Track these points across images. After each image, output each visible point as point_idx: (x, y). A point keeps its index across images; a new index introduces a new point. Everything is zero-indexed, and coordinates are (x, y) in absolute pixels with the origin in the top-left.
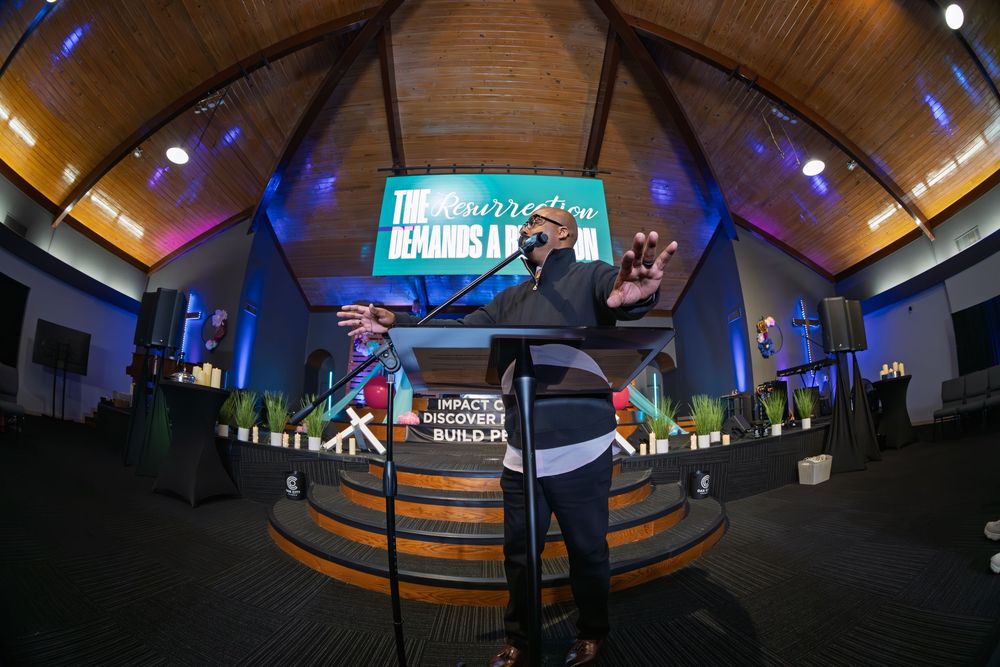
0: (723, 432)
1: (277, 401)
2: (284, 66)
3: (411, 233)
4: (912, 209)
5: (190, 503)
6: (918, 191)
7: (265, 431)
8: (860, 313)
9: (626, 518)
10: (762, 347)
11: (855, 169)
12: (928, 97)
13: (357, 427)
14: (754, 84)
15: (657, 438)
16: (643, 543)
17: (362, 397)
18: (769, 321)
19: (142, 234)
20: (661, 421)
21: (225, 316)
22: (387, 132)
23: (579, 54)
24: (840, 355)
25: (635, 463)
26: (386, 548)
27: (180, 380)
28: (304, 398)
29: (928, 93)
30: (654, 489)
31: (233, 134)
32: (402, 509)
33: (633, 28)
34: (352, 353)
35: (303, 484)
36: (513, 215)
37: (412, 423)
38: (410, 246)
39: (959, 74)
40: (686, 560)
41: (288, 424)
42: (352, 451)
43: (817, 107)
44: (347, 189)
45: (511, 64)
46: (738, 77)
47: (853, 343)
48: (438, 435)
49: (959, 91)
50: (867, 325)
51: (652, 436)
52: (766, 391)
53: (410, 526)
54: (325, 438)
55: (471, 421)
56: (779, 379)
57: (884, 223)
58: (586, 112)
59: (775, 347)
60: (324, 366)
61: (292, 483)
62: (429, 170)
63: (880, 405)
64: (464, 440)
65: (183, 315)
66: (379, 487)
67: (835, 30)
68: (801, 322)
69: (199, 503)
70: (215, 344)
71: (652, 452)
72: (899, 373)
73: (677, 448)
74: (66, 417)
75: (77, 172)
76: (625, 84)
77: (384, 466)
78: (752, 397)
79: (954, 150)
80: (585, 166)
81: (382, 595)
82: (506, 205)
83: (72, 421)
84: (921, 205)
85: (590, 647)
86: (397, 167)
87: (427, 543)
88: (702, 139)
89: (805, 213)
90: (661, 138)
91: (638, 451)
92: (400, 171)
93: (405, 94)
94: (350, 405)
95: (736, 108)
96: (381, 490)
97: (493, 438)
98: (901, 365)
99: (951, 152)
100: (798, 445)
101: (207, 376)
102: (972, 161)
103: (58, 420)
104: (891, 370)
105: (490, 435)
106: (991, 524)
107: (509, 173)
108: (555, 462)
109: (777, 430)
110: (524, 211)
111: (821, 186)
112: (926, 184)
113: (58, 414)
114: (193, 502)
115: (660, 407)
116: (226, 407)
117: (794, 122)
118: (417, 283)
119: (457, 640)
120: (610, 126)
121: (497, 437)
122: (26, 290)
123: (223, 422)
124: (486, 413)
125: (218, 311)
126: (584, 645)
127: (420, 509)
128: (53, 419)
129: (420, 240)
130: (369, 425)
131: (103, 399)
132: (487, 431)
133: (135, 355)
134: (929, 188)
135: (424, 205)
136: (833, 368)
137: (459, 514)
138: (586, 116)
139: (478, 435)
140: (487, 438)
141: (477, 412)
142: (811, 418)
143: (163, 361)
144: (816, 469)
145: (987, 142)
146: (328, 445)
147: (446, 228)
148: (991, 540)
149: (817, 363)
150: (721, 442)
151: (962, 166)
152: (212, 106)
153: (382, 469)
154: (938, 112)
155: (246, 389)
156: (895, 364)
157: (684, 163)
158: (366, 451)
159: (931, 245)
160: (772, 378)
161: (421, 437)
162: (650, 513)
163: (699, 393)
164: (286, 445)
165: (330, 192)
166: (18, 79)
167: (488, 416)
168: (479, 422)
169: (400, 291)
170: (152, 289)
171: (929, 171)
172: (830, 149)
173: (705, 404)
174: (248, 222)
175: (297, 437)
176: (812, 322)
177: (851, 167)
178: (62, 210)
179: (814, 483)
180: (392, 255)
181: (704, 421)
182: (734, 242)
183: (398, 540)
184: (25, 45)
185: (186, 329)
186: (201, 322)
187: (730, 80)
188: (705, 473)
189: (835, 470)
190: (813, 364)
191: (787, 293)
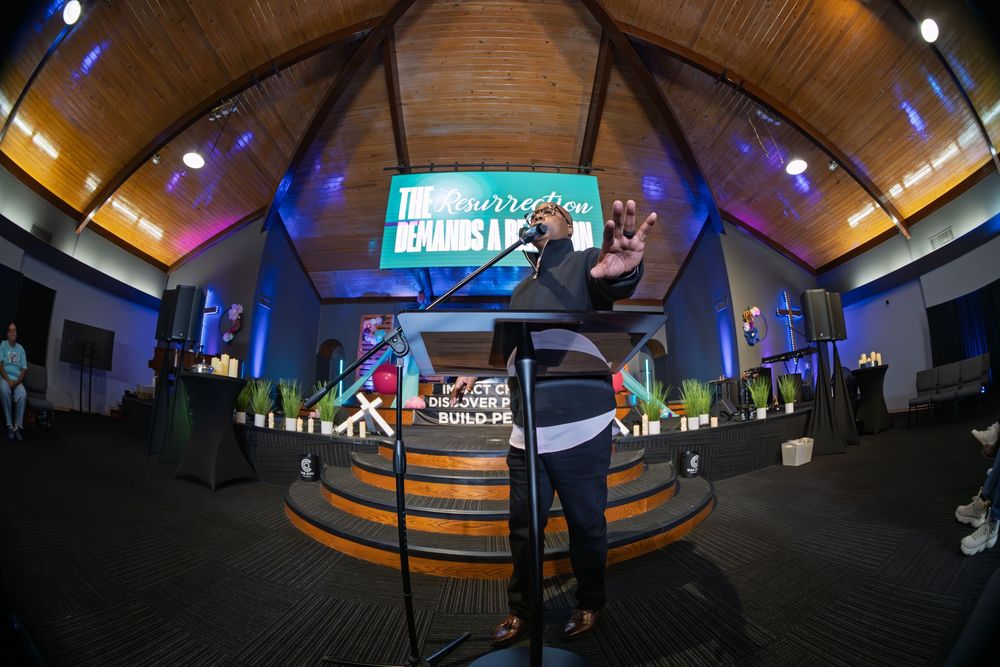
0: (711, 415)
1: (291, 390)
2: (294, 73)
3: (416, 228)
4: (889, 208)
5: (210, 487)
6: (895, 191)
7: (280, 417)
8: (840, 305)
9: (621, 496)
10: (748, 335)
11: (836, 169)
12: (905, 104)
13: (367, 411)
14: (740, 88)
15: (650, 420)
16: (637, 519)
17: (371, 384)
18: (755, 311)
19: (161, 235)
20: (653, 404)
21: (241, 310)
22: (391, 133)
23: (573, 58)
24: (822, 344)
25: (628, 443)
26: (396, 525)
27: (200, 371)
28: (317, 385)
29: (904, 100)
30: (646, 468)
31: (246, 139)
32: (411, 488)
33: (625, 34)
34: (361, 342)
35: (316, 466)
36: (512, 210)
37: (419, 407)
38: (415, 240)
39: (934, 84)
40: (678, 534)
41: (301, 410)
42: (363, 434)
43: (800, 111)
44: (355, 188)
45: (509, 68)
46: (724, 81)
47: (833, 332)
48: (443, 418)
49: (934, 100)
50: (847, 316)
51: (645, 418)
52: (751, 377)
53: (418, 504)
54: (337, 423)
55: (474, 405)
56: (763, 365)
57: (863, 221)
58: (580, 114)
59: (760, 335)
60: (334, 355)
61: (307, 465)
62: (432, 168)
63: (859, 392)
64: (468, 422)
65: (201, 310)
66: (389, 467)
67: (818, 38)
68: (784, 313)
69: (219, 486)
70: (232, 337)
71: (645, 433)
72: (876, 362)
73: (669, 430)
74: (93, 410)
75: (99, 180)
76: (617, 86)
77: (394, 447)
78: (739, 383)
79: (928, 155)
80: (580, 164)
81: (391, 569)
82: (506, 200)
83: (97, 415)
84: (898, 205)
85: (588, 617)
86: (402, 166)
87: (434, 520)
88: (690, 139)
89: (788, 210)
90: (652, 138)
91: (631, 432)
92: (404, 169)
93: (409, 97)
94: (359, 391)
95: (724, 110)
96: (392, 470)
97: (494, 420)
98: (879, 355)
99: (926, 156)
100: (782, 428)
101: (225, 366)
102: (947, 165)
103: (86, 413)
104: (869, 360)
105: (491, 418)
106: (961, 508)
107: (508, 170)
108: (555, 439)
109: (762, 414)
110: (522, 206)
111: (804, 185)
112: (903, 185)
113: (85, 409)
114: (213, 487)
115: (651, 390)
116: (243, 396)
117: (778, 124)
118: (422, 275)
119: (462, 611)
120: (604, 126)
121: (499, 419)
122: (52, 293)
123: (240, 409)
124: (488, 397)
125: (234, 306)
126: (582, 615)
127: (427, 488)
128: (80, 413)
129: (424, 234)
130: (379, 409)
131: (127, 392)
132: (489, 414)
133: (156, 349)
134: (905, 189)
135: (428, 201)
136: (815, 356)
137: (464, 492)
138: (581, 117)
139: (481, 417)
140: (489, 420)
141: (479, 396)
142: (795, 404)
143: (183, 353)
144: (798, 451)
145: (960, 148)
146: (340, 429)
147: (449, 222)
148: (961, 523)
149: (800, 351)
150: (709, 424)
151: (937, 170)
152: (225, 113)
153: (392, 451)
154: (914, 119)
155: (262, 377)
156: (873, 354)
157: (675, 161)
158: (376, 434)
159: (908, 243)
160: (757, 364)
161: (427, 420)
162: (643, 490)
163: (689, 377)
164: (300, 429)
165: (339, 190)
166: (40, 97)
167: (490, 399)
168: (481, 406)
169: (405, 283)
170: (172, 286)
171: (905, 174)
172: (812, 150)
173: (695, 388)
174: (261, 222)
175: (311, 422)
176: (794, 313)
177: (832, 167)
178: (85, 217)
179: (797, 464)
180: (399, 249)
181: (693, 405)
182: (721, 235)
183: (407, 517)
184: (46, 65)
185: (204, 324)
186: (219, 315)
187: (717, 84)
188: (695, 453)
189: (816, 453)
190: (796, 352)
191: (771, 284)
